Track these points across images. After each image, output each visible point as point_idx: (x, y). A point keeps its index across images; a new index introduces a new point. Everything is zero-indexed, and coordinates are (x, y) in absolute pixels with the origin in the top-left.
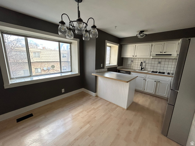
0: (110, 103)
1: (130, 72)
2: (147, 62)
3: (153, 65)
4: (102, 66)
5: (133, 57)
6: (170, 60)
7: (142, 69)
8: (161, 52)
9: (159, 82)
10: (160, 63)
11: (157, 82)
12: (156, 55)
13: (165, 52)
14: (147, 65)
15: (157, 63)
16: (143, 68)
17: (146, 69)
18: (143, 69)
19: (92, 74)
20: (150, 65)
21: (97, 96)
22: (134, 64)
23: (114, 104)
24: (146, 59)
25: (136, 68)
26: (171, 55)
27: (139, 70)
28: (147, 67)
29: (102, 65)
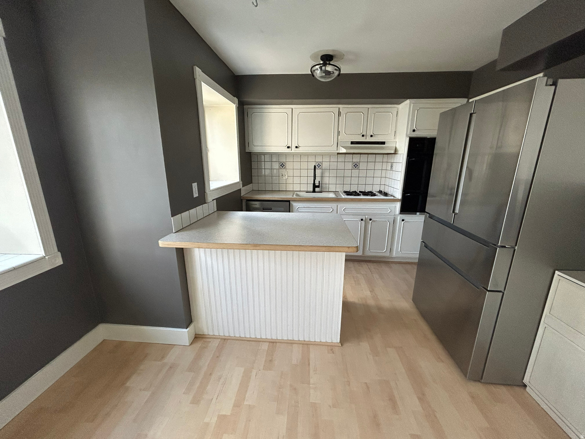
0: (273, 343)
1: (289, 201)
2: (325, 165)
3: (341, 173)
4: (196, 195)
5: (288, 150)
6: (379, 158)
7: (317, 189)
8: (363, 136)
9: (370, 220)
10: (356, 166)
11: (367, 221)
12: (352, 143)
13: (371, 136)
14: (327, 174)
15: (350, 166)
16: (317, 183)
17: (324, 186)
18: (318, 187)
19: (162, 243)
20: (333, 173)
21: (197, 337)
22: (290, 173)
23: (291, 343)
24: (322, 155)
25: (297, 188)
26: (383, 143)
27: (307, 192)
28: (326, 180)
29: (195, 185)
